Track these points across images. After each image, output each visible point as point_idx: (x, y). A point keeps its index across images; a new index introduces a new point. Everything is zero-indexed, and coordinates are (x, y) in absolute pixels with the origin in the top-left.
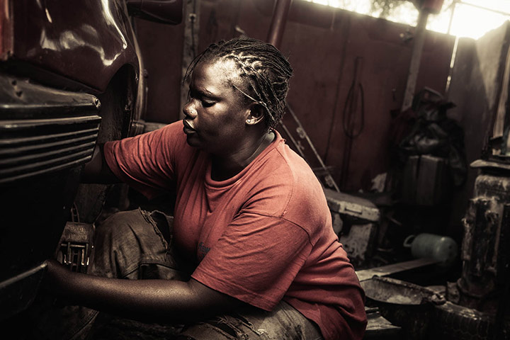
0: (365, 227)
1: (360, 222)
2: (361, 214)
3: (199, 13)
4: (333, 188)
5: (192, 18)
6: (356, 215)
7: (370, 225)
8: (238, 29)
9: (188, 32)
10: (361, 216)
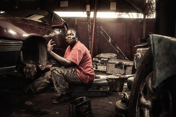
0: (130, 67)
1: (129, 66)
2: (129, 64)
3: (91, 25)
4: (127, 60)
5: (89, 27)
6: (128, 65)
7: (132, 66)
8: (101, 27)
9: (89, 30)
10: (129, 65)
